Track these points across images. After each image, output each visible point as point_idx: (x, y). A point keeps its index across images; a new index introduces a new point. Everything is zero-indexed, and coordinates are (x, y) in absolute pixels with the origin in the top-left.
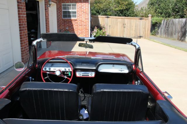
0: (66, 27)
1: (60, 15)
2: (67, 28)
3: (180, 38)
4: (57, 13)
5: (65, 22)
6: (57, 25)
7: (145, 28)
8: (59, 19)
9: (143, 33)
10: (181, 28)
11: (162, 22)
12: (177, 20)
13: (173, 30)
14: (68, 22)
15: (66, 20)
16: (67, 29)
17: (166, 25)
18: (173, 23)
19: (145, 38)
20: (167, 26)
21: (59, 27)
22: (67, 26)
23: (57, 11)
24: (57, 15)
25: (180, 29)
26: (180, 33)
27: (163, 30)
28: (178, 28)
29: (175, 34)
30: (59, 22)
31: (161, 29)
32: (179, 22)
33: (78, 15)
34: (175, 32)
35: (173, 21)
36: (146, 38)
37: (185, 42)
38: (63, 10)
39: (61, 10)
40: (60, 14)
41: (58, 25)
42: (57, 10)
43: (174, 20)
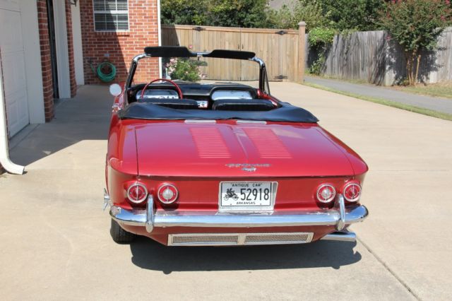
0: (105, 52)
1: (88, 24)
2: (107, 55)
3: (373, 77)
4: (81, 18)
5: (103, 40)
6: (83, 46)
7: (291, 56)
8: (86, 34)
9: (288, 67)
10: (376, 54)
11: (334, 41)
12: (366, 33)
13: (358, 59)
14: (108, 40)
15: (105, 36)
16: (106, 58)
17: (343, 47)
18: (358, 43)
19: (293, 80)
20: (345, 50)
21: (87, 52)
22: (106, 49)
23: (81, 14)
24: (82, 24)
25: (373, 56)
26: (373, 66)
27: (336, 60)
28: (370, 52)
29: (363, 69)
30: (86, 40)
31: (332, 59)
32: (370, 39)
33: (133, 23)
34: (363, 64)
35: (357, 37)
36: (296, 79)
37: (384, 86)
38: (95, 12)
39: (92, 11)
40: (89, 21)
41: (85, 48)
42: (81, 11)
43: (360, 34)
